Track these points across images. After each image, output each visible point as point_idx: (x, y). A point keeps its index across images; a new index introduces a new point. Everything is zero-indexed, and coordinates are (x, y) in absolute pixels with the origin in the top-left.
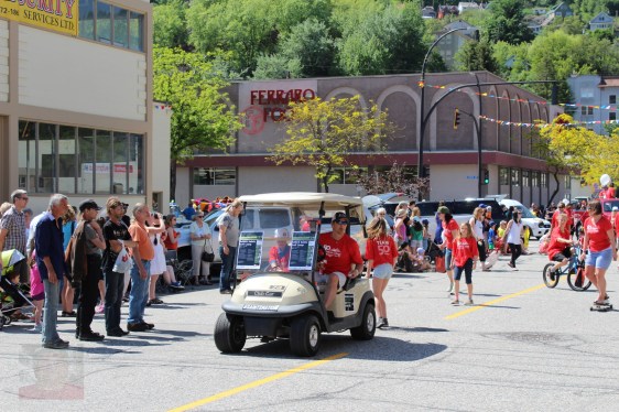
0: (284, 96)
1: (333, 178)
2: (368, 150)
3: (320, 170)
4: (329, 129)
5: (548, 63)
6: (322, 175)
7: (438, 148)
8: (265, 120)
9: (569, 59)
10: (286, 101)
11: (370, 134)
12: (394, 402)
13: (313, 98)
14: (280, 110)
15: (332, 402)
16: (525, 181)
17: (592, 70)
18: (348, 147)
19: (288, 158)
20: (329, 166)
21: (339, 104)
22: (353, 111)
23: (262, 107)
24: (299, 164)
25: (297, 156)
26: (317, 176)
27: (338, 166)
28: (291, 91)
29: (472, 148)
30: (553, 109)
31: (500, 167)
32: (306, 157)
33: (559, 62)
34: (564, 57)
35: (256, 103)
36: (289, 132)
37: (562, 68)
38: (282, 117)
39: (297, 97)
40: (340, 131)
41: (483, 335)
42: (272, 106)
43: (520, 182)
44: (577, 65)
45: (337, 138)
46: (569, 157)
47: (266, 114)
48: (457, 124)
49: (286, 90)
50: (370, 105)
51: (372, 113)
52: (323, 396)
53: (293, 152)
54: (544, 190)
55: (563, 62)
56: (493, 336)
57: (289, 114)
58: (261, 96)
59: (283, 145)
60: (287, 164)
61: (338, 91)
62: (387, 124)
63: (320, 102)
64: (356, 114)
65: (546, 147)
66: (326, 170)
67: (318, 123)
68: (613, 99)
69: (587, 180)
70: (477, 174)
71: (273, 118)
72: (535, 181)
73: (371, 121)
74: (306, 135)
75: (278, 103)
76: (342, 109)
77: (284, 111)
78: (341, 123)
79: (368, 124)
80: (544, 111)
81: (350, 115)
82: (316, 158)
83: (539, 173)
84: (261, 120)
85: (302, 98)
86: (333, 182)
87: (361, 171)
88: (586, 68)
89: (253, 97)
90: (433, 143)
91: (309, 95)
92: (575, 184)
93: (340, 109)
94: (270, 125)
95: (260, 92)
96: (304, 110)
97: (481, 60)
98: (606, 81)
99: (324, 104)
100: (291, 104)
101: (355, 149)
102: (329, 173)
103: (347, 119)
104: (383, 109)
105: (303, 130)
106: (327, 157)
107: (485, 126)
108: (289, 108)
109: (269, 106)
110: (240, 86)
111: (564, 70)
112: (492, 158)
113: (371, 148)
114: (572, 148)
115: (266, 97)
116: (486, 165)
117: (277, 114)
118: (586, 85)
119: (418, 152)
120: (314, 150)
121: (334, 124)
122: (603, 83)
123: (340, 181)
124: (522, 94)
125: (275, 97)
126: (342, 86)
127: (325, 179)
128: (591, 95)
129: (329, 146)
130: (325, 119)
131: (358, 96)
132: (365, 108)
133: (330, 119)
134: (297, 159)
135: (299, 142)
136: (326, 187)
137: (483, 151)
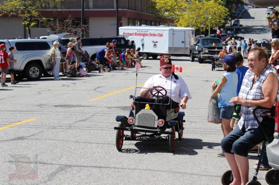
1: (33, 24)
2: (53, 9)
3: (25, 20)
6: (27, 23)
7: (94, 8)
12: (58, 140)
15: (26, 141)
18: (41, 6)
19: (6, 12)
20: (31, 17)
24: (13, 16)
25: (12, 11)
26: (23, 23)
27: (37, 18)
29: (113, 8)
31: (128, 18)
32: (16, 12)
41: (109, 108)
46: (167, 13)
52: (22, 138)
53: (9, 9)
56: (115, 109)
59: (2, 5)
60: (5, 16)
65: (154, 7)
66: (29, 19)
69: (178, 25)
70: (116, 23)
82: (23, 12)
83: (151, 22)
86: (33, 27)
87: (49, 21)
90: (91, 4)
101: (46, 7)
102: (31, 21)
106: (29, 12)
112: (124, 13)
113: (55, 7)
114: (169, 8)
116: (121, 17)
119: (81, 10)
120: (21, 8)
123: (37, 26)
127: (29, 25)
129: (30, 5)
134: (11, 13)
135: (12, 3)
136: (29, 30)
137: (119, 9)
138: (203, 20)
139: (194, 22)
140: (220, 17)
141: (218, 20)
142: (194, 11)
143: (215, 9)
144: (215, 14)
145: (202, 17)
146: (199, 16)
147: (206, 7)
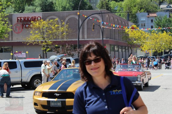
0: (30, 19)
1: (48, 49)
2: (61, 39)
3: (44, 47)
4: (47, 31)
5: (129, 8)
6: (45, 49)
7: (87, 38)
8: (23, 28)
9: (137, 7)
10: (30, 21)
11: (62, 33)
13: (40, 20)
14: (28, 24)
16: (120, 50)
17: (144, 11)
19: (31, 42)
20: (47, 45)
21: (50, 22)
22: (55, 25)
23: (21, 23)
24: (36, 45)
25: (34, 42)
26: (42, 49)
27: (50, 45)
28: (32, 17)
29: (100, 38)
30: (130, 23)
31: (110, 45)
32: (38, 42)
33: (133, 8)
34: (135, 6)
35: (19, 22)
36: (31, 32)
37: (134, 10)
38: (29, 27)
39: (34, 19)
40: (50, 32)
42: (25, 23)
43: (118, 51)
44: (139, 9)
45: (49, 35)
46: (135, 42)
47: (23, 26)
48: (93, 29)
49: (30, 17)
50: (62, 22)
51: (63, 25)
53: (33, 40)
54: (127, 53)
55: (135, 8)
57: (31, 26)
58: (21, 19)
59: (29, 38)
60: (31, 45)
61: (50, 17)
62: (68, 29)
63: (43, 21)
64: (56, 26)
66: (46, 46)
67: (43, 29)
68: (152, 21)
69: (143, 49)
71: (26, 27)
72: (124, 50)
73: (62, 28)
74: (37, 34)
75: (27, 22)
76: (51, 24)
77: (30, 25)
78: (51, 29)
79: (61, 29)
80: (127, 24)
81: (54, 26)
82: (42, 42)
83: (125, 47)
84: (21, 28)
85: (36, 20)
86: (49, 51)
87: (59, 47)
88: (142, 10)
89: (18, 19)
90: (86, 36)
91: (39, 19)
92: (139, 51)
93: (50, 24)
94: (25, 30)
95: (21, 18)
96: (37, 24)
97: (105, 7)
98: (150, 14)
99: (44, 22)
100: (32, 22)
101: (56, 39)
103: (53, 28)
104: (67, 24)
105: (37, 32)
106: (46, 42)
107: (105, 30)
108: (31, 23)
109: (24, 23)
110: (13, 15)
111: (135, 11)
114: (137, 38)
115: (23, 19)
116: (105, 44)
117: (27, 26)
118: (143, 16)
121: (48, 29)
122: (148, 15)
124: (118, 18)
125: (26, 19)
126: (52, 15)
128: (144, 19)
129: (47, 37)
130: (45, 28)
131: (57, 19)
132: (60, 23)
133: (47, 28)
134: (35, 43)
135: (35, 36)
136: (46, 53)
137: (104, 39)
138: (159, 45)
139: (153, 47)
140: (170, 43)
141: (169, 45)
142: (154, 40)
143: (167, 38)
144: (167, 41)
145: (158, 43)
146: (156, 43)
147: (161, 37)
